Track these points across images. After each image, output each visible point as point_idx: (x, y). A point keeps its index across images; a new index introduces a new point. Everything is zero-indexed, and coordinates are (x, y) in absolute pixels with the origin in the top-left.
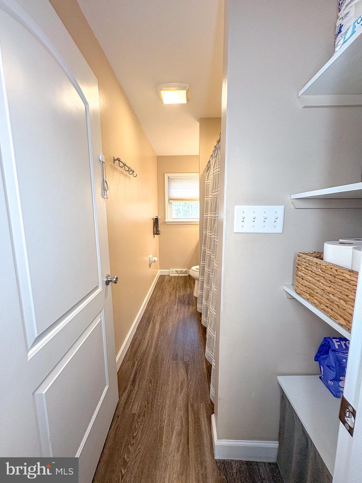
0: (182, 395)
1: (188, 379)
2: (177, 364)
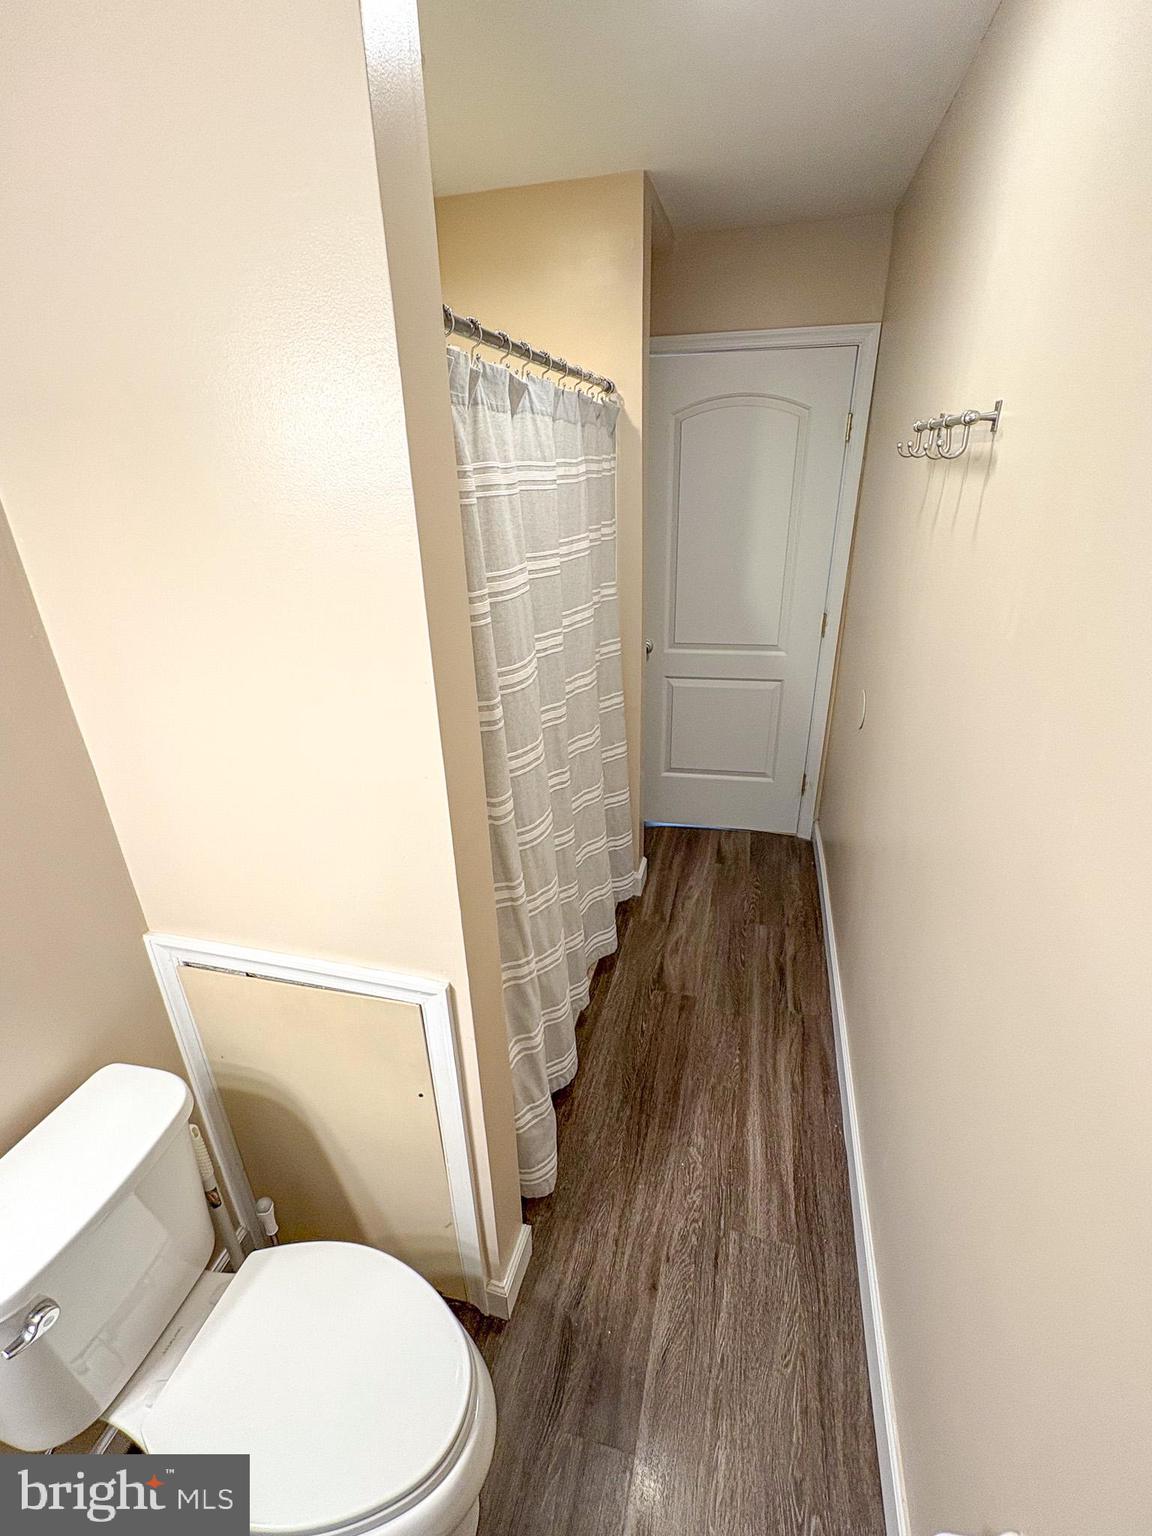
0: (678, 935)
1: (663, 957)
2: (683, 987)
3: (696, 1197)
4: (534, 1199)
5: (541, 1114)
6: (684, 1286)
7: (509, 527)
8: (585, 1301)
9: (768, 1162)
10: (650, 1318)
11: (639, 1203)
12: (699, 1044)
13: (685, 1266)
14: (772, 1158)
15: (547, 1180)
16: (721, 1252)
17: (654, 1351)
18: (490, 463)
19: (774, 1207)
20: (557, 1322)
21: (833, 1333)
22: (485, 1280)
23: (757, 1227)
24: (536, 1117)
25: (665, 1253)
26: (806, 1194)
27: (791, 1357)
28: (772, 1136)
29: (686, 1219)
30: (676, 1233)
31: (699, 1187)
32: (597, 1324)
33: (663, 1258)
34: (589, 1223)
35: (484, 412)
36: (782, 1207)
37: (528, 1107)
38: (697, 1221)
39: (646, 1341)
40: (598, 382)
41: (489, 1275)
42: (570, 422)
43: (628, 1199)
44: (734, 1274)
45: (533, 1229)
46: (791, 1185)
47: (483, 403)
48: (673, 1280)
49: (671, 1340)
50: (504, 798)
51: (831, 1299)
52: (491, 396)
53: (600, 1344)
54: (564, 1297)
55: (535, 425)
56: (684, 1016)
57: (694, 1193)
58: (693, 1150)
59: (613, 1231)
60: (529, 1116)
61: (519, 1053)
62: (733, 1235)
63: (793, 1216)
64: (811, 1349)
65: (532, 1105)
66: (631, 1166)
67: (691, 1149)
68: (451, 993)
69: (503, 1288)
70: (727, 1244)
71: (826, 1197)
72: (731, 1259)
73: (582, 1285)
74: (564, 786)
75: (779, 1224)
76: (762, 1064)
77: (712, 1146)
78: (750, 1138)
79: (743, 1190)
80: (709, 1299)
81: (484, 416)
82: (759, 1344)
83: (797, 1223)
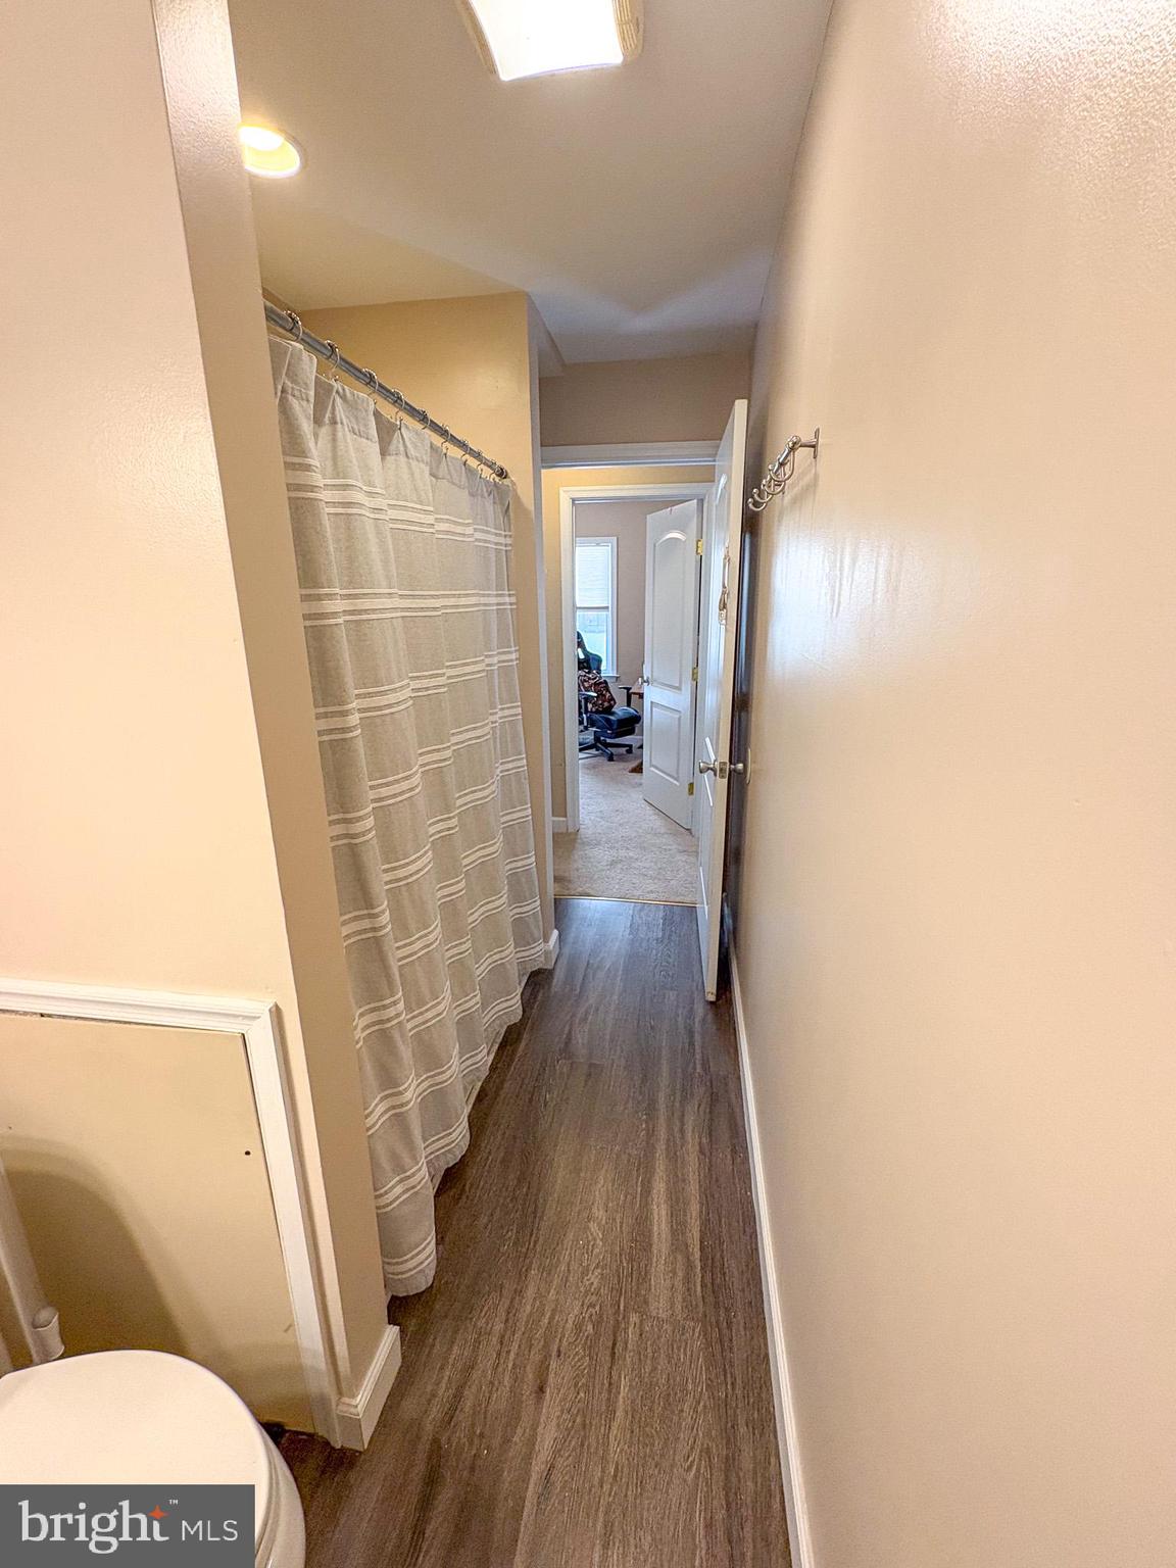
0: (587, 1005)
2: (591, 1055)
3: (594, 1278)
4: (408, 1296)
5: (413, 1187)
6: (576, 1385)
7: (373, 548)
8: (459, 1416)
9: (673, 1232)
10: (534, 1428)
11: (530, 1292)
12: (604, 1111)
13: (579, 1360)
14: (678, 1228)
15: (422, 1271)
16: (619, 1339)
17: (538, 1468)
18: (350, 482)
19: (678, 1283)
20: (424, 1446)
21: (741, 1421)
22: (334, 1398)
23: (659, 1306)
24: (408, 1190)
25: (556, 1347)
26: (711, 1263)
27: (695, 1455)
28: (677, 1203)
29: (582, 1305)
30: (570, 1322)
31: (597, 1267)
32: (471, 1443)
33: (554, 1353)
34: (471, 1319)
35: (343, 432)
36: (687, 1279)
37: (398, 1178)
38: (594, 1306)
39: (528, 1458)
40: (491, 465)
41: (340, 1393)
42: (454, 484)
43: (519, 1288)
44: (633, 1364)
45: (401, 1331)
46: (697, 1255)
47: (342, 423)
48: (563, 1378)
49: (557, 1453)
50: (361, 813)
51: (739, 1381)
52: (353, 420)
53: (472, 1469)
54: (435, 1412)
55: (410, 468)
56: (590, 1083)
57: (592, 1274)
58: (593, 1226)
59: (499, 1327)
60: (398, 1190)
61: (385, 1112)
62: (634, 1318)
63: (699, 1289)
64: (717, 1446)
65: (402, 1176)
66: (524, 1250)
67: (591, 1224)
68: (277, 1014)
69: (356, 1407)
70: (626, 1329)
71: (733, 1263)
72: (630, 1347)
73: (458, 1396)
74: (451, 832)
75: (684, 1300)
76: (670, 1129)
77: (614, 1219)
78: (655, 1207)
79: (646, 1266)
80: (605, 1395)
81: (344, 435)
82: (658, 1444)
83: (703, 1297)
